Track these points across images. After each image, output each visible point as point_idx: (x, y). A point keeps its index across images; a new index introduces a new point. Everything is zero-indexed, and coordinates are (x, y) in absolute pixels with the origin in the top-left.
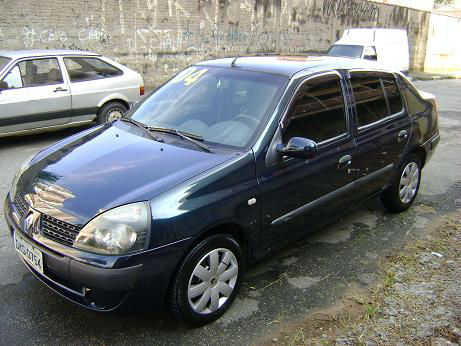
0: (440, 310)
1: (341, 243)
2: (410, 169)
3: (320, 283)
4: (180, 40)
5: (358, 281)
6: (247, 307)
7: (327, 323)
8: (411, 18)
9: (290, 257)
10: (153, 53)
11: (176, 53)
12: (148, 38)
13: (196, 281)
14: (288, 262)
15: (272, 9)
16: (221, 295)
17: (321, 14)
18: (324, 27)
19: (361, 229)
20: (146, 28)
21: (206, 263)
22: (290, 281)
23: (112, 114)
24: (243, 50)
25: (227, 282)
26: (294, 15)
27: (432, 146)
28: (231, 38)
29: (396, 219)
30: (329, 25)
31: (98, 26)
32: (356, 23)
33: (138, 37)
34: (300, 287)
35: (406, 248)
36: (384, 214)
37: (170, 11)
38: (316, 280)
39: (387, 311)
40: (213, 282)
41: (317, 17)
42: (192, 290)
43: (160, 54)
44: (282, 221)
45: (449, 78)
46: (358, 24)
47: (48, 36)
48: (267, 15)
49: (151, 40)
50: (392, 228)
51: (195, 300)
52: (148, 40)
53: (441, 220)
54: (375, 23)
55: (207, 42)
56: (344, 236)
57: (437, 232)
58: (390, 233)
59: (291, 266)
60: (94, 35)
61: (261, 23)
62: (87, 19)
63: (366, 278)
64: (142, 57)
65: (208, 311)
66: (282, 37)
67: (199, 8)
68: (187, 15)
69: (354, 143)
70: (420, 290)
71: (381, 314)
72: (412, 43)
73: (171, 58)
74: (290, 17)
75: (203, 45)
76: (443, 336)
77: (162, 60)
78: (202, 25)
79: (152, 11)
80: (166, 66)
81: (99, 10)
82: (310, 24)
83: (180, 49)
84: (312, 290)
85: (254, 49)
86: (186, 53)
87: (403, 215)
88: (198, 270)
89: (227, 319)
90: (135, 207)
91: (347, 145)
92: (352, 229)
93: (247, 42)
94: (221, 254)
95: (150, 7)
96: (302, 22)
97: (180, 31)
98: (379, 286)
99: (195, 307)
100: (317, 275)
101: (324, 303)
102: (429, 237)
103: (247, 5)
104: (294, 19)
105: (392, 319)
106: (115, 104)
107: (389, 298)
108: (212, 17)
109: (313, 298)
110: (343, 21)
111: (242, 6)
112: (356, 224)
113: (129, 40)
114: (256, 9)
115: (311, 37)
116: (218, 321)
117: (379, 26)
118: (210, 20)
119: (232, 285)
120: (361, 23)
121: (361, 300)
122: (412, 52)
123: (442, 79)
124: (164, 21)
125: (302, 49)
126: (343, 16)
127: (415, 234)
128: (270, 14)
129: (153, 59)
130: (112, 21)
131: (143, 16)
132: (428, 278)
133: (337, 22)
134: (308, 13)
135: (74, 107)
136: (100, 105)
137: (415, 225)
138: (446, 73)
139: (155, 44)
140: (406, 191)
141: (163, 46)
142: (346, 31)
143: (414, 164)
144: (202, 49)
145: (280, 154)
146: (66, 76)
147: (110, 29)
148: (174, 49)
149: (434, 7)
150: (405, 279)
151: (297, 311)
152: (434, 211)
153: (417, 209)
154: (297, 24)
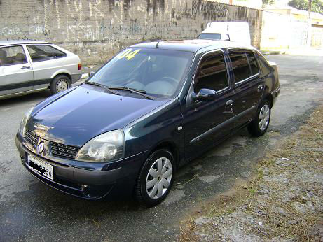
0: (293, 188)
1: (227, 156)
2: (265, 109)
3: (219, 179)
4: (97, 32)
5: (241, 176)
6: (178, 195)
7: (227, 200)
8: (250, 15)
9: (197, 165)
10: (81, 42)
11: (95, 42)
12: (76, 31)
13: (151, 178)
14: (197, 168)
15: (159, 10)
16: (164, 187)
17: (191, 13)
18: (193, 21)
19: (237, 147)
20: (75, 25)
21: (155, 167)
22: (201, 178)
23: (60, 83)
24: (140, 38)
25: (166, 179)
26: (173, 14)
27: (277, 94)
28: (132, 30)
29: (258, 140)
30: (196, 20)
31: (42, 24)
32: (214, 18)
33: (70, 31)
34: (207, 181)
35: (267, 156)
36: (250, 138)
37: (91, 12)
38: (216, 177)
39: (262, 191)
40: (159, 178)
41: (188, 15)
42: (148, 184)
43: (85, 42)
44: (196, 141)
45: (276, 54)
46: (215, 19)
47: (8, 31)
48: (155, 14)
49: (79, 33)
50: (256, 145)
51: (150, 189)
52: (76, 33)
53: (285, 140)
54: (226, 18)
55: (116, 33)
56: (228, 151)
57: (283, 147)
58: (256, 148)
59: (199, 170)
60: (40, 30)
61: (151, 19)
62: (34, 19)
63: (245, 174)
64: (73, 44)
65: (156, 197)
66: (166, 29)
67: (110, 10)
68: (102, 15)
69: (234, 92)
70: (280, 178)
71: (259, 193)
72: (252, 31)
73: (92, 45)
74: (171, 15)
75: (113, 35)
76: (297, 201)
77: (87, 46)
78: (112, 22)
79: (79, 12)
80: (89, 51)
81: (42, 13)
82: (184, 20)
83: (98, 38)
84: (215, 183)
85: (147, 37)
86: (102, 41)
87: (261, 138)
88: (151, 171)
89: (167, 201)
90: (114, 133)
91: (230, 94)
92: (232, 147)
93: (143, 33)
94: (163, 161)
95: (77, 10)
96: (179, 18)
97: (98, 26)
98: (254, 178)
99: (150, 194)
100: (216, 174)
101: (223, 190)
102: (279, 150)
103: (141, 7)
104: (173, 16)
105: (266, 195)
106: (62, 76)
107: (262, 184)
108: (119, 16)
109: (216, 187)
110: (205, 17)
111: (139, 8)
112: (234, 144)
113: (63, 33)
114: (148, 10)
115: (185, 28)
116: (162, 203)
117: (229, 20)
118: (117, 18)
119: (169, 180)
120: (217, 18)
121: (246, 187)
122: (252, 37)
123: (272, 54)
124: (87, 19)
125: (179, 36)
126: (205, 14)
127: (270, 148)
128: (157, 13)
129: (80, 45)
130: (52, 20)
131: (73, 16)
132: (283, 172)
133: (201, 18)
134: (182, 12)
135: (35, 79)
136: (52, 77)
137: (270, 143)
138: (273, 50)
139: (81, 35)
140: (263, 123)
141: (87, 37)
142: (209, 24)
143: (267, 106)
144: (113, 38)
145: (194, 99)
146: (29, 58)
147: (50, 25)
148: (94, 39)
149: (263, 7)
150: (269, 174)
151: (209, 195)
152: (279, 135)
153: (269, 134)
154: (175, 20)
